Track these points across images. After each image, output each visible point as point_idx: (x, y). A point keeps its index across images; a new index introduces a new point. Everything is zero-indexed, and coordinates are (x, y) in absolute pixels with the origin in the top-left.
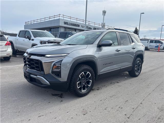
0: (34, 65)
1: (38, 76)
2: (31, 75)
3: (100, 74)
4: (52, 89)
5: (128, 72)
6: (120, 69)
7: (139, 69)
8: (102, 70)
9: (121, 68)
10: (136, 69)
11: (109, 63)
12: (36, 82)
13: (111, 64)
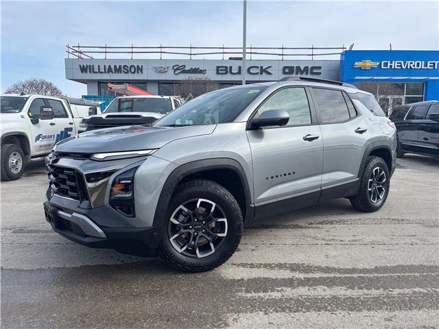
0: (66, 184)
1: (74, 214)
2: (60, 212)
3: (256, 205)
4: (113, 250)
5: (349, 200)
6: (319, 189)
7: (380, 190)
8: (263, 195)
9: (323, 188)
10: (370, 190)
11: (285, 175)
12: (72, 230)
13: (290, 176)
